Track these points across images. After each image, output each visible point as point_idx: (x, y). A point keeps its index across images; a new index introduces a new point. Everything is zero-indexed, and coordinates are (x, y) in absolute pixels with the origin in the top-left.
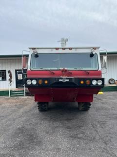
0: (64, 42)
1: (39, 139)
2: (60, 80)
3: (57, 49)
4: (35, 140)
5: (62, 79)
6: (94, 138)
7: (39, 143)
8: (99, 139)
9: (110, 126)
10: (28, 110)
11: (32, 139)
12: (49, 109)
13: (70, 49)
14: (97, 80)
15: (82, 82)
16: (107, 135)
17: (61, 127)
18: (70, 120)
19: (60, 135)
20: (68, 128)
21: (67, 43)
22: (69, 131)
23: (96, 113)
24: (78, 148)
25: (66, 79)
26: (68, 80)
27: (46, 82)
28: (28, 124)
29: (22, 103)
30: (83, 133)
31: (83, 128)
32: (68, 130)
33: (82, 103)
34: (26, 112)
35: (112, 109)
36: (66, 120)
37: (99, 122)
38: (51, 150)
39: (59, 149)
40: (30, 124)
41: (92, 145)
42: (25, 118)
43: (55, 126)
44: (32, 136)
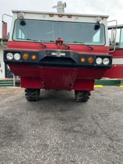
0: (61, 7)
1: (20, 132)
2: (53, 54)
3: (51, 15)
4: (14, 134)
5: (55, 52)
6: (95, 132)
7: (20, 137)
8: (102, 133)
9: (115, 119)
10: (14, 100)
11: (10, 133)
12: (40, 99)
13: (69, 16)
14: (103, 57)
15: (83, 60)
16: (112, 128)
17: (52, 118)
18: (65, 111)
19: (50, 128)
20: (61, 120)
21: (65, 9)
22: (62, 123)
23: (96, 104)
24: (72, 145)
25: (62, 52)
26: (64, 54)
27: (34, 57)
28: (10, 114)
29: (9, 93)
30: (81, 126)
31: (81, 120)
32: (62, 121)
33: (81, 91)
34: (11, 102)
35: (114, 102)
36: (59, 111)
37: (100, 114)
38: (34, 147)
39: (46, 146)
40: (11, 115)
41: (92, 141)
42: (7, 108)
43: (45, 117)
44: (11, 128)
